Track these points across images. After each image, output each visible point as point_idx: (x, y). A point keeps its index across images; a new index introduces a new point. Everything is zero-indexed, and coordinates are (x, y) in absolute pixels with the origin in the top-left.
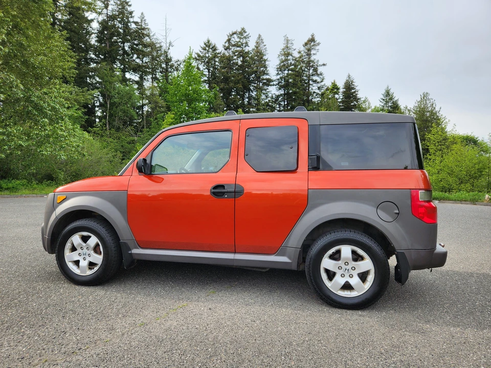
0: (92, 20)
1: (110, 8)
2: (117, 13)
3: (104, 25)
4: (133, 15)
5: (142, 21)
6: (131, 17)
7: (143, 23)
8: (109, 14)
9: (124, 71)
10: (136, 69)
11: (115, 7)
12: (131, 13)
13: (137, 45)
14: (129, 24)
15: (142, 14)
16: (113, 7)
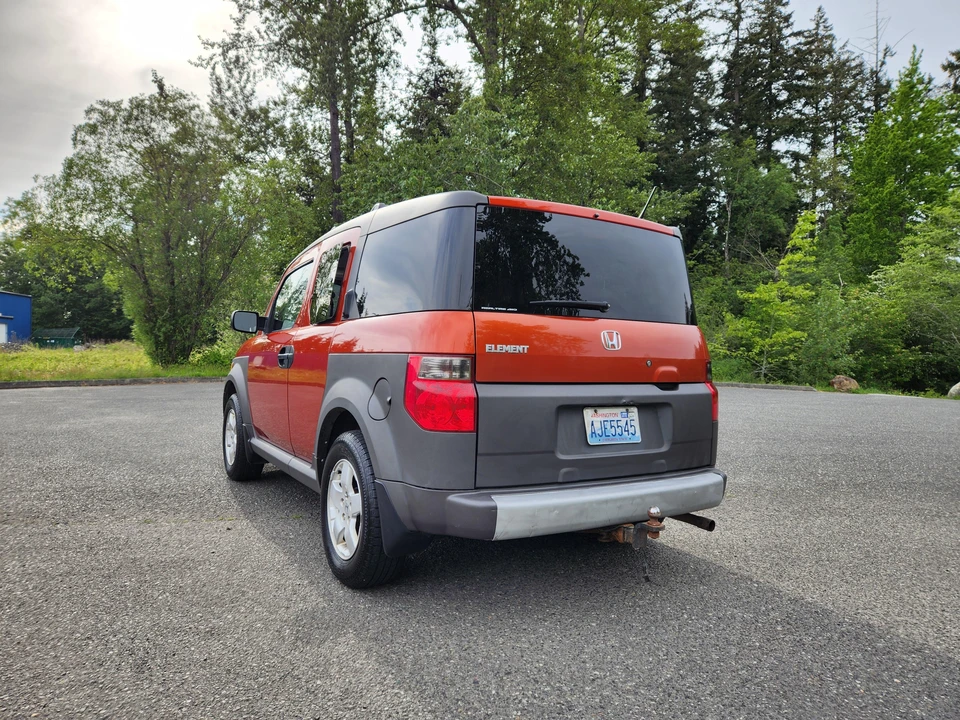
0: (710, 62)
1: (743, 25)
2: (758, 29)
3: (733, 63)
4: (791, 20)
5: (818, 25)
6: (787, 27)
7: (821, 28)
8: (741, 36)
9: (769, 141)
10: (794, 129)
11: (756, 20)
12: (787, 19)
13: (800, 78)
14: (783, 42)
15: (819, 10)
16: (749, 21)
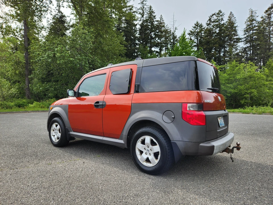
0: (136, 25)
1: (145, 16)
2: (148, 18)
3: (142, 25)
4: (156, 17)
5: (161, 19)
6: (155, 19)
7: (162, 20)
8: (144, 19)
9: (151, 47)
10: (157, 45)
11: (147, 16)
12: (155, 17)
13: (158, 32)
14: (154, 23)
15: (161, 16)
16: (146, 15)
